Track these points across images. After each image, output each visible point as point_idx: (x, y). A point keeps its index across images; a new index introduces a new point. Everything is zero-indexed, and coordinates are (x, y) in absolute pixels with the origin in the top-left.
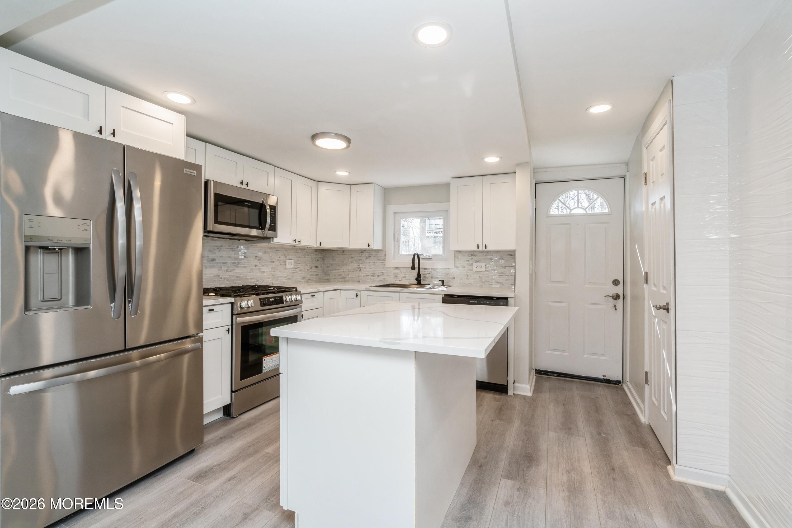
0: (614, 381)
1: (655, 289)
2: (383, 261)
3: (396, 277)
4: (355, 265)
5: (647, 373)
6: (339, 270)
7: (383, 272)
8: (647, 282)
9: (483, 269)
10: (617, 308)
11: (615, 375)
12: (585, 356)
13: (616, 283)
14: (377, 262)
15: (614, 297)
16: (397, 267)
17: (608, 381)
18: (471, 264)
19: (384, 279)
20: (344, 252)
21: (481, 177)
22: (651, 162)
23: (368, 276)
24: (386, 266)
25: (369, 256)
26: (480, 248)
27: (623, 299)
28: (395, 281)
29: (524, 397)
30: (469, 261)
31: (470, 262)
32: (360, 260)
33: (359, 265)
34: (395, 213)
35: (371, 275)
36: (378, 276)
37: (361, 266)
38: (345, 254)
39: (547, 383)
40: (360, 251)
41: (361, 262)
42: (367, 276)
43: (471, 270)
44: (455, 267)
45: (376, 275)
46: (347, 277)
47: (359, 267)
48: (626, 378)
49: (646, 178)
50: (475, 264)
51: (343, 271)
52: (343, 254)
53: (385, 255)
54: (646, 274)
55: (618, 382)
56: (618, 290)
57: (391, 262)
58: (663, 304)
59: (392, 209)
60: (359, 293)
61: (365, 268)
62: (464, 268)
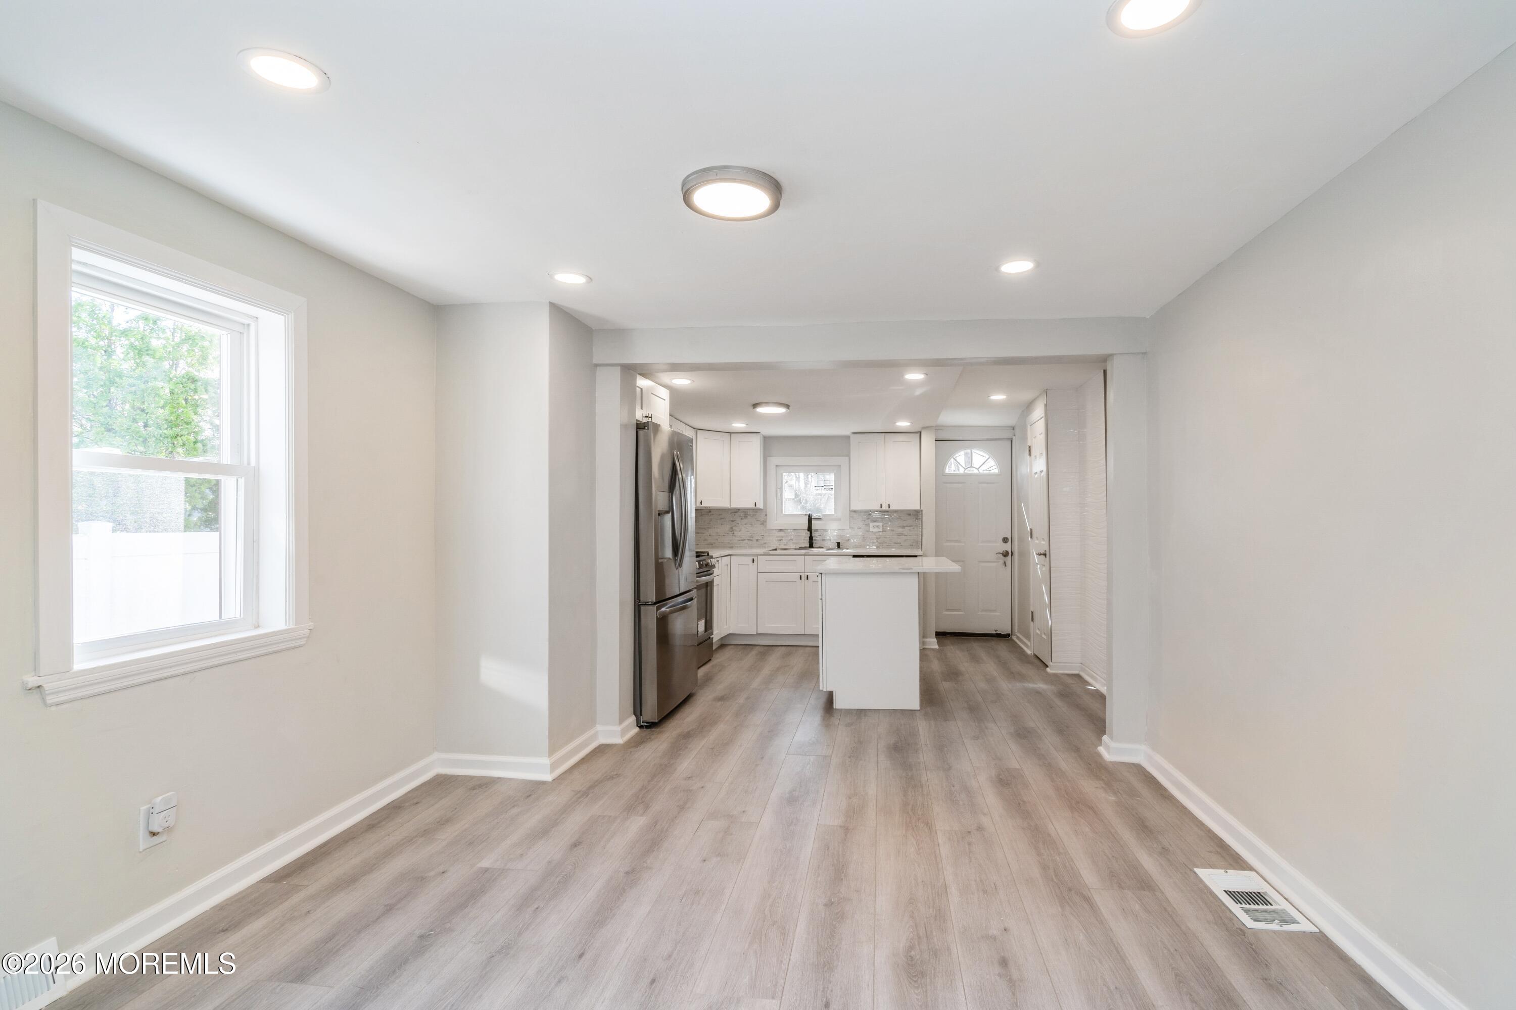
0: (1004, 635)
1: (1037, 542)
2: (764, 523)
3: (780, 540)
4: (726, 528)
5: (1032, 613)
6: (704, 533)
7: (763, 535)
8: (1031, 537)
9: (881, 529)
10: (1007, 565)
11: (1005, 629)
12: (980, 613)
13: (1005, 540)
14: (755, 524)
15: (1005, 554)
16: (781, 530)
17: (999, 636)
18: (868, 525)
19: (765, 543)
20: (710, 512)
21: (883, 435)
22: (1034, 439)
23: (744, 540)
24: (767, 528)
25: (745, 517)
26: (883, 508)
27: (1012, 555)
28: (779, 545)
29: (933, 650)
30: (865, 521)
31: (867, 522)
32: (732, 521)
33: (732, 528)
34: (777, 466)
35: (749, 540)
36: (757, 540)
37: (734, 528)
38: (713, 515)
39: (947, 640)
40: (733, 511)
41: (734, 523)
42: (742, 540)
43: (868, 531)
44: (850, 528)
45: (755, 539)
46: (714, 543)
47: (732, 531)
48: (1014, 629)
49: (1030, 451)
50: (872, 525)
51: (710, 535)
52: (710, 514)
53: (766, 515)
54: (1031, 530)
55: (1008, 635)
56: (1007, 547)
57: (774, 523)
58: (1042, 552)
59: (774, 461)
60: (755, 558)
61: (740, 531)
62: (860, 528)
